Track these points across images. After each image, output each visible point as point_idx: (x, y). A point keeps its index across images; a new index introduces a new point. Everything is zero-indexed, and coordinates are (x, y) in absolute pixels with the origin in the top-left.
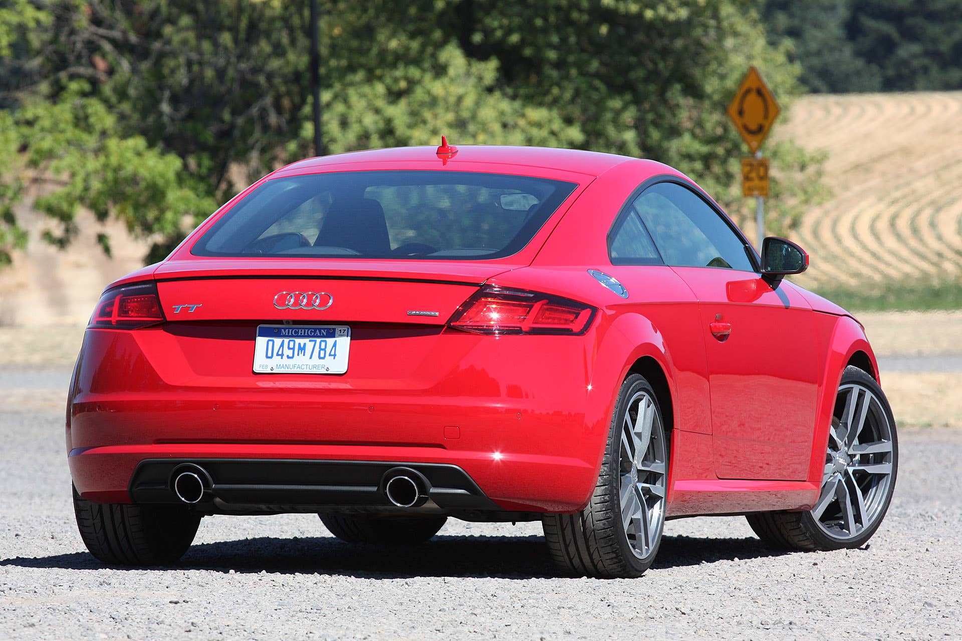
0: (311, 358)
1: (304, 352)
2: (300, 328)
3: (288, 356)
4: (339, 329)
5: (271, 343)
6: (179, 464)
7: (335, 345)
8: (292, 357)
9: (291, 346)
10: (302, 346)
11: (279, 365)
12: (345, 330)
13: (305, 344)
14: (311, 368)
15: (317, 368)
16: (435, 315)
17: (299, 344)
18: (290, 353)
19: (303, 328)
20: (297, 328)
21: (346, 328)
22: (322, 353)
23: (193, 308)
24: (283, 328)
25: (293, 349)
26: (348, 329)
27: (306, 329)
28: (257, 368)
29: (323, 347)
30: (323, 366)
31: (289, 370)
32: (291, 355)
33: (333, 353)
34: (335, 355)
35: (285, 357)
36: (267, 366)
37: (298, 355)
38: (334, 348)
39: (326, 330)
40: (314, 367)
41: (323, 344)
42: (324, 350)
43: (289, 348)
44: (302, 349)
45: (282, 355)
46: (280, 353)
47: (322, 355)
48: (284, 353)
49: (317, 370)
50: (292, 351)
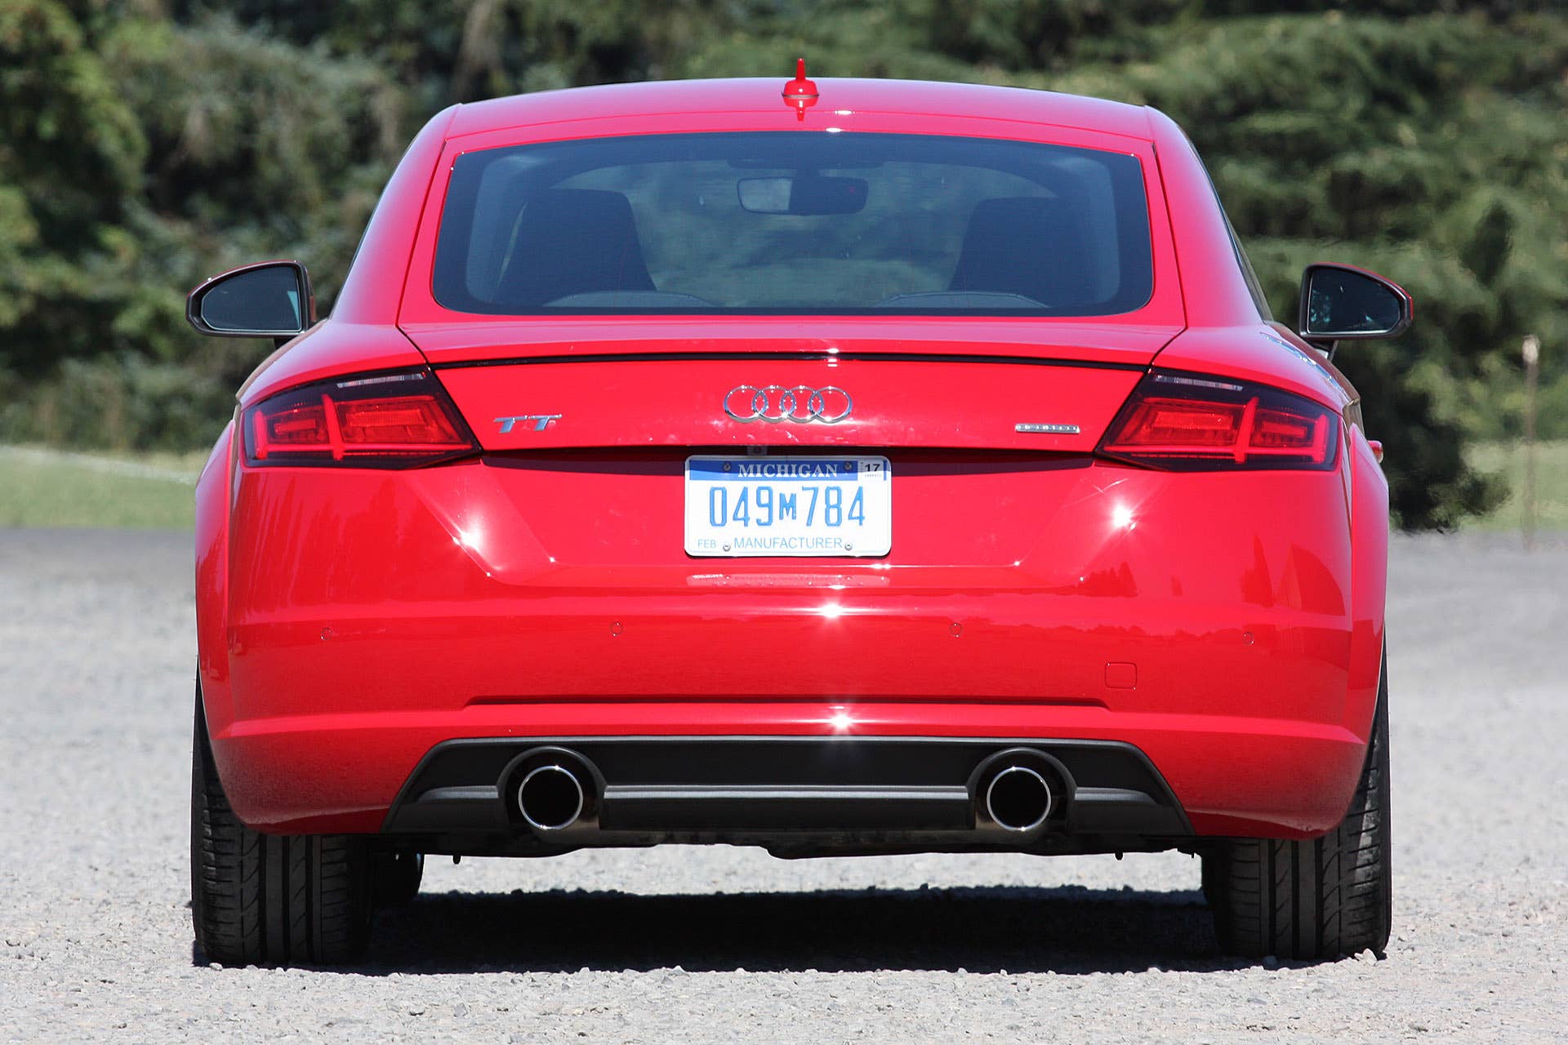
0: (809, 524)
1: (794, 512)
2: (779, 463)
3: (759, 522)
4: (866, 463)
5: (718, 495)
6: (525, 750)
7: (859, 496)
8: (769, 523)
9: (765, 499)
10: (788, 500)
11: (739, 541)
12: (878, 465)
13: (793, 496)
14: (810, 544)
15: (824, 544)
16: (1070, 431)
17: (782, 496)
18: (763, 514)
19: (787, 462)
20: (773, 463)
21: (880, 460)
22: (833, 513)
23: (545, 421)
24: (741, 463)
25: (769, 506)
26: (885, 462)
27: (794, 463)
28: (693, 546)
29: (833, 500)
30: (838, 541)
31: (764, 549)
32: (765, 519)
33: (856, 513)
34: (861, 518)
35: (752, 523)
36: (713, 543)
37: (781, 517)
38: (858, 502)
39: (836, 466)
40: (816, 542)
41: (833, 495)
42: (838, 506)
43: (759, 504)
44: (788, 505)
45: (746, 520)
46: (741, 514)
47: (833, 518)
48: (750, 515)
49: (825, 549)
50: (766, 510)
